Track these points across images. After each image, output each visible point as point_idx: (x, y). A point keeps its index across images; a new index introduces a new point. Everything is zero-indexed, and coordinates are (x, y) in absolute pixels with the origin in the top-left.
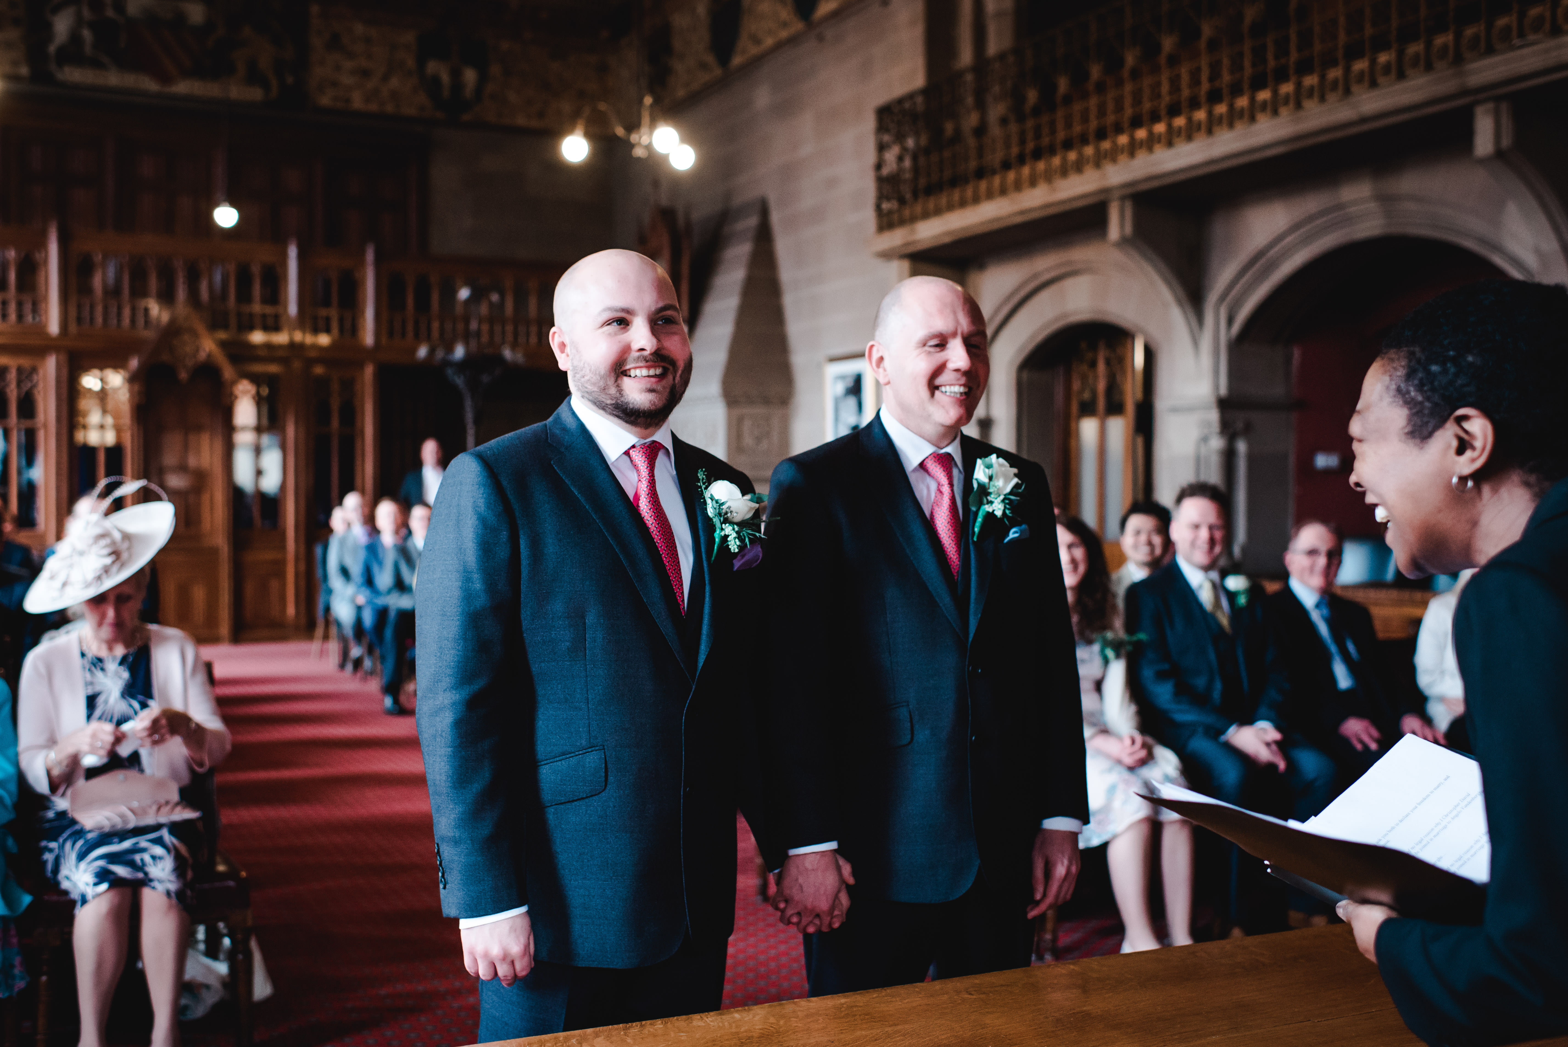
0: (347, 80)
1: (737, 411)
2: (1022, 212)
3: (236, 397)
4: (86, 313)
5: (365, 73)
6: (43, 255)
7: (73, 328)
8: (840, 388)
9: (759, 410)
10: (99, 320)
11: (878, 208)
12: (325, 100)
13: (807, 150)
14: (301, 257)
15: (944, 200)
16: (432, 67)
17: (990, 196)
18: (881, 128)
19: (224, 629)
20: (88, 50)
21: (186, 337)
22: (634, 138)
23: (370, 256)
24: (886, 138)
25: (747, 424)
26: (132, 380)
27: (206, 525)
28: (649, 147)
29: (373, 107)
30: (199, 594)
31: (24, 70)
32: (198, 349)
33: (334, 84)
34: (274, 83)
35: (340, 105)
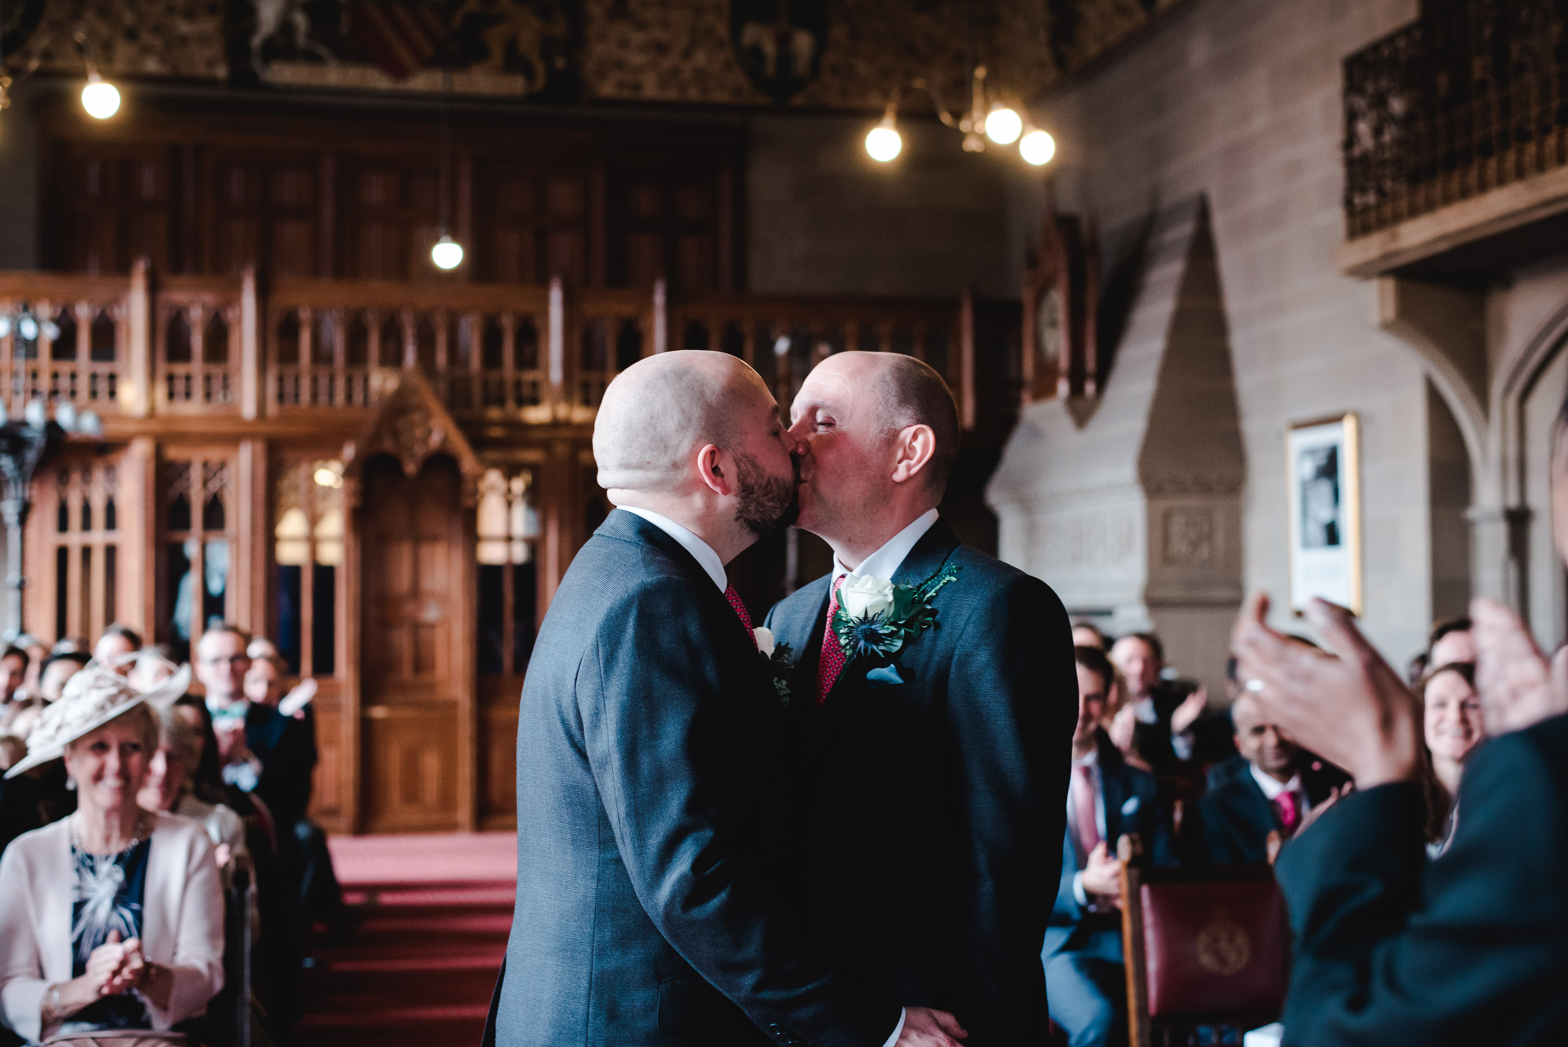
0: (637, 59)
1: (1163, 504)
2: (1546, 203)
3: (482, 496)
4: (289, 388)
5: (661, 48)
6: (237, 312)
7: (272, 409)
8: (1308, 468)
9: (1194, 502)
10: (305, 396)
11: (1348, 203)
12: (607, 89)
13: (1260, 122)
14: (568, 303)
15: (1437, 192)
16: (752, 33)
17: (1502, 181)
18: (1352, 87)
19: (464, 812)
20: (301, 40)
21: (416, 417)
22: (964, 125)
23: (659, 299)
24: (1360, 103)
25: (1177, 524)
26: (348, 474)
27: (441, 670)
28: (983, 137)
29: (672, 94)
30: (431, 763)
31: (221, 72)
32: (429, 432)
33: (619, 65)
34: (540, 69)
35: (627, 94)
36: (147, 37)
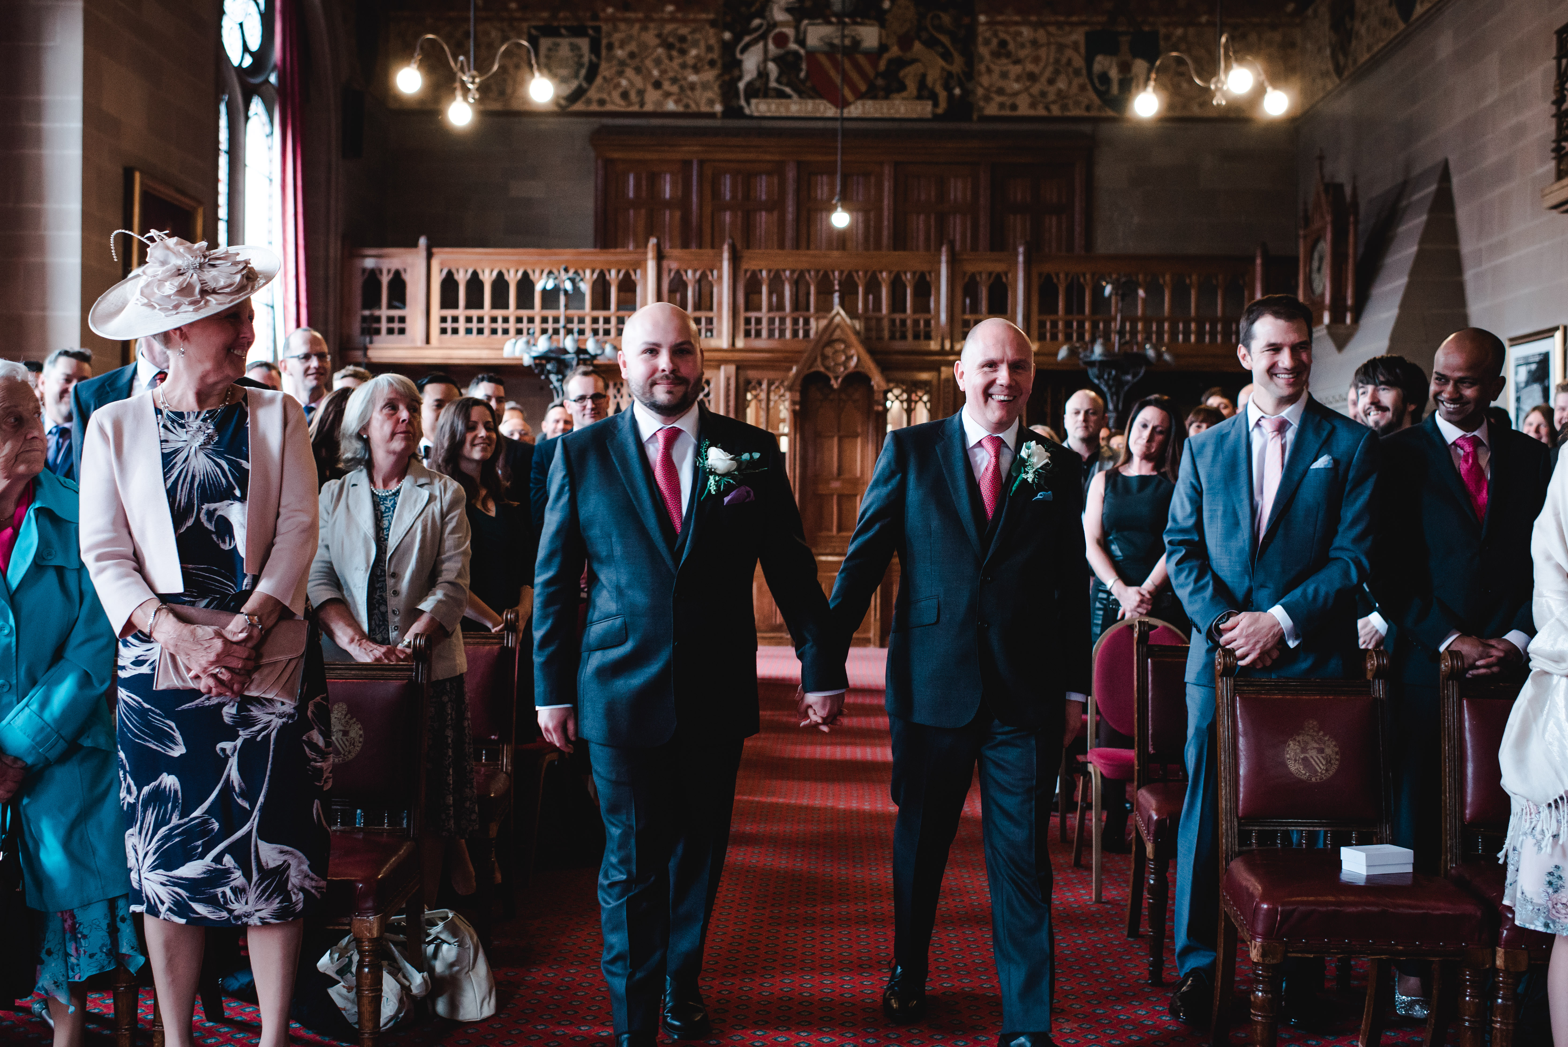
0: (1014, 86)
4: (753, 327)
5: (1032, 77)
6: (719, 274)
7: (740, 342)
8: (1524, 374)
10: (764, 333)
12: (991, 110)
14: (952, 263)
16: (1101, 63)
20: (773, 83)
21: (840, 347)
22: (1213, 85)
23: (1020, 258)
29: (1041, 112)
31: (718, 108)
32: (849, 358)
33: (1001, 91)
34: (943, 95)
35: (1007, 113)
36: (667, 86)
